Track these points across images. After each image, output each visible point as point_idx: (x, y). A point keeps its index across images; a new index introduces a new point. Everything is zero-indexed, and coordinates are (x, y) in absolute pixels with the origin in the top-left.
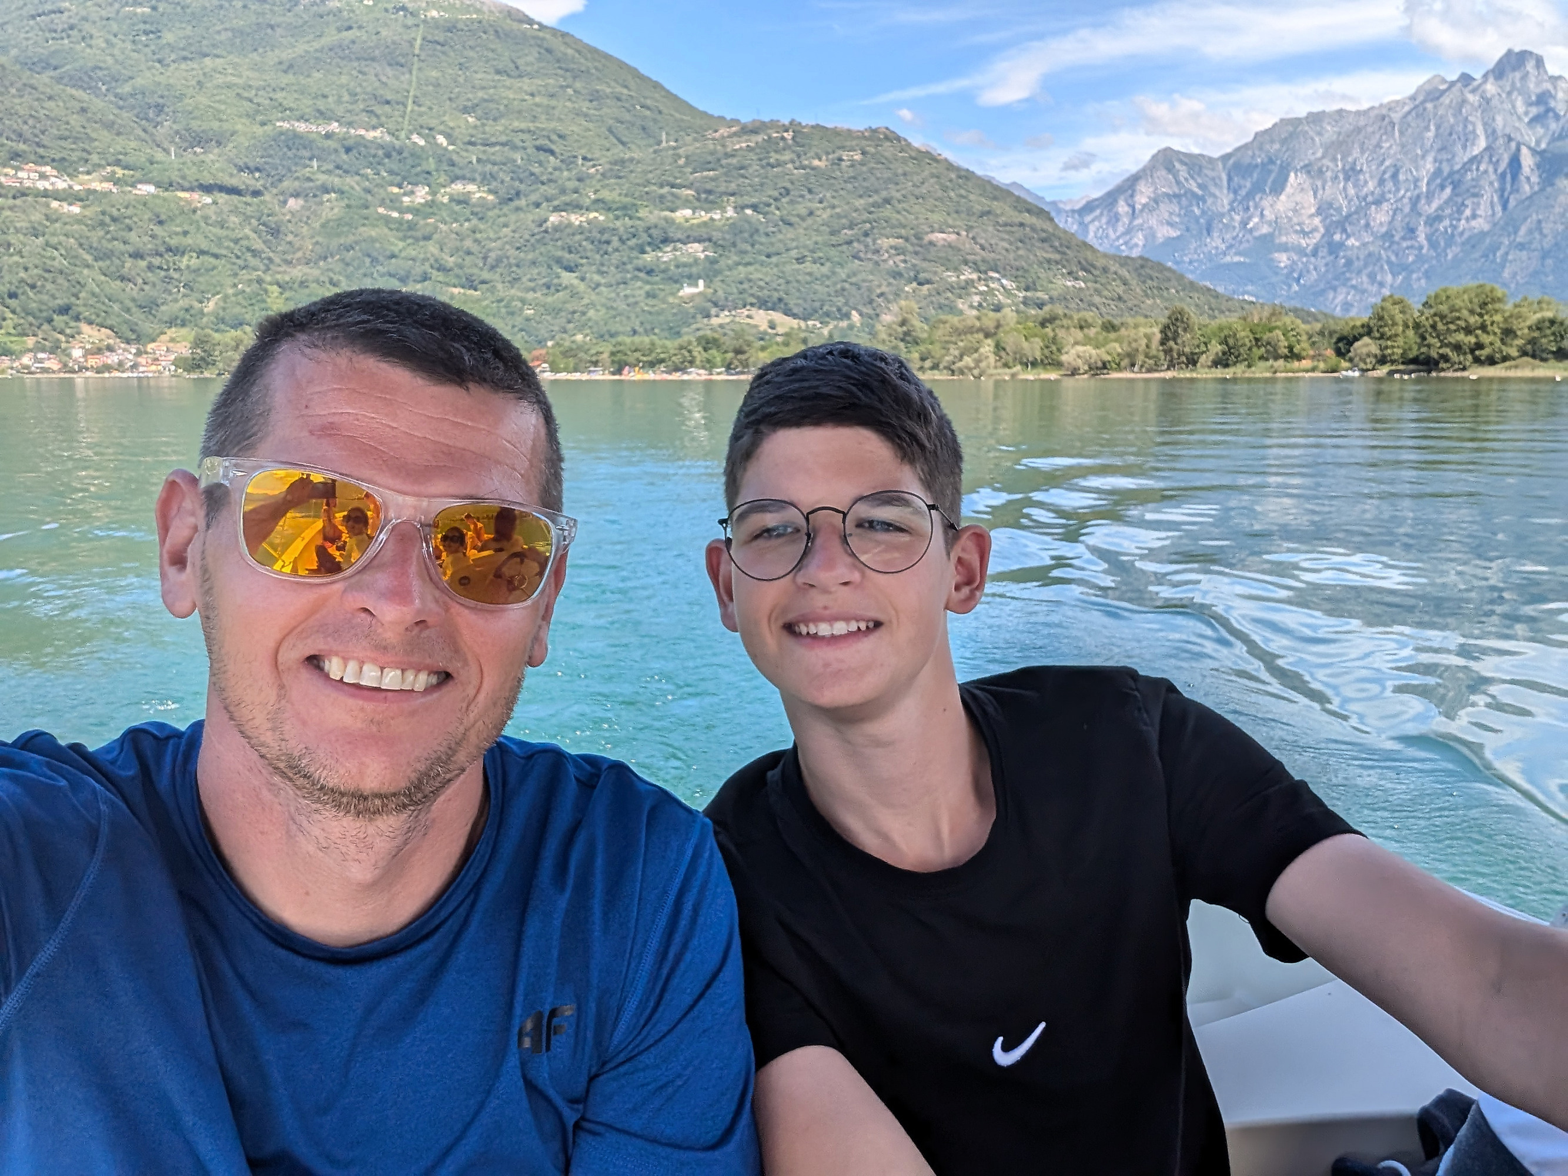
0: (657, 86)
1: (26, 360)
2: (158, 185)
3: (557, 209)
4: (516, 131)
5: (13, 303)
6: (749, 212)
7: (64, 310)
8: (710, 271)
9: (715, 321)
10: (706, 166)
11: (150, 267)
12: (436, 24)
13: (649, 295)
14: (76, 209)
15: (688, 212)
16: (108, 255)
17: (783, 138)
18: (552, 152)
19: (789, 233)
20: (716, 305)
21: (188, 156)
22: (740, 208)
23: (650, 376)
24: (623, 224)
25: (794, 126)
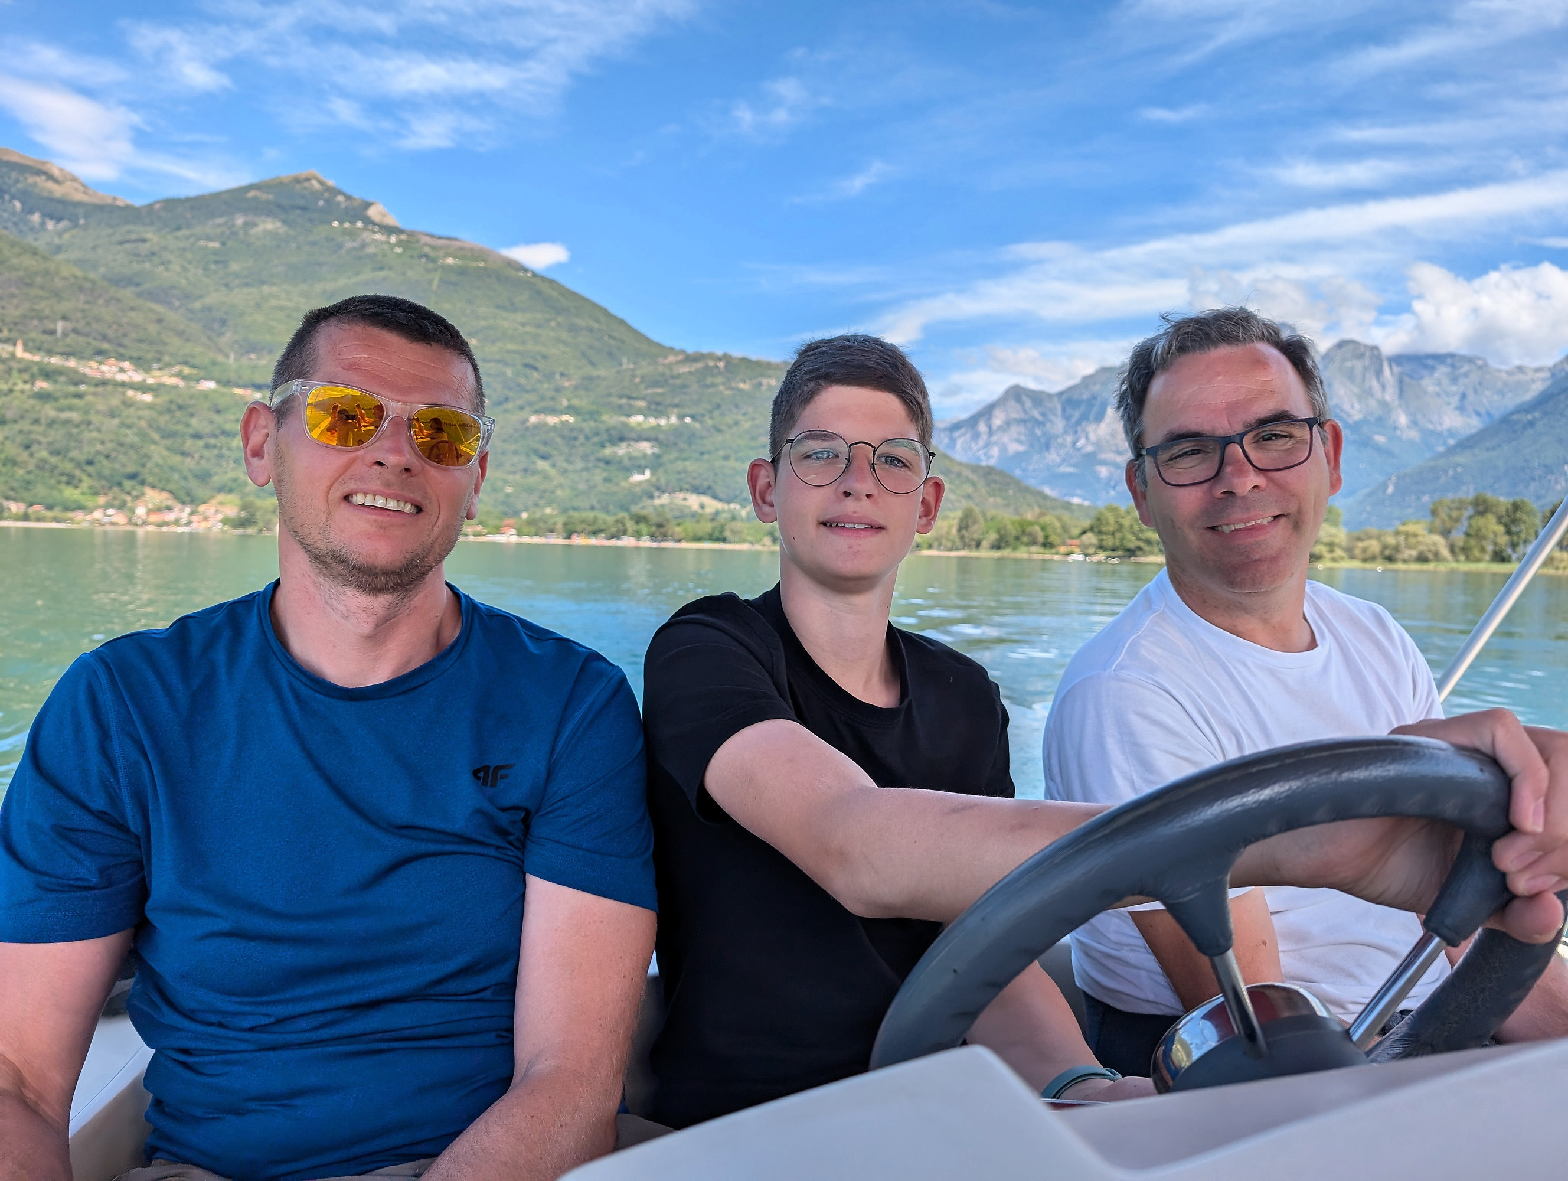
0: (622, 322)
1: (98, 514)
2: (218, 382)
3: (537, 412)
4: (509, 352)
5: (89, 469)
6: (688, 420)
7: (132, 477)
8: (655, 463)
9: (657, 502)
10: (656, 384)
11: (207, 446)
12: (450, 269)
13: (607, 480)
14: (148, 398)
15: (640, 418)
16: (172, 435)
17: (717, 367)
18: (535, 369)
19: (719, 438)
20: (658, 489)
21: (244, 361)
22: (681, 417)
23: (593, 541)
24: (589, 426)
25: (726, 358)
